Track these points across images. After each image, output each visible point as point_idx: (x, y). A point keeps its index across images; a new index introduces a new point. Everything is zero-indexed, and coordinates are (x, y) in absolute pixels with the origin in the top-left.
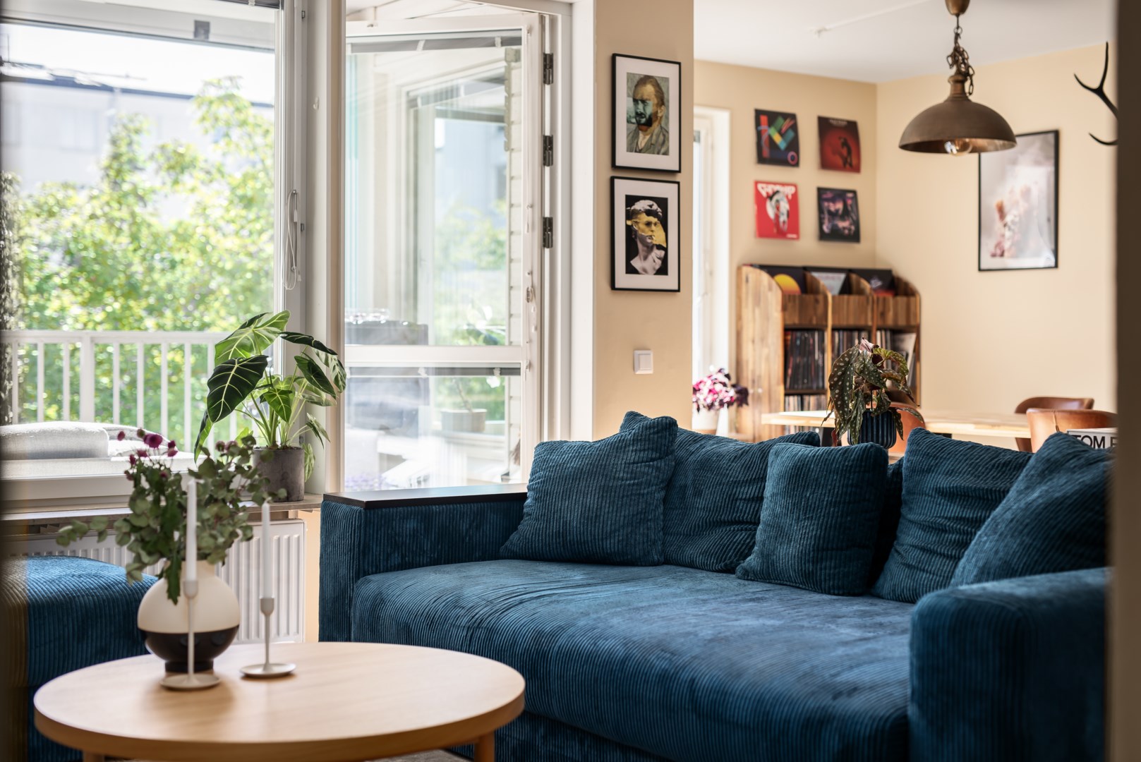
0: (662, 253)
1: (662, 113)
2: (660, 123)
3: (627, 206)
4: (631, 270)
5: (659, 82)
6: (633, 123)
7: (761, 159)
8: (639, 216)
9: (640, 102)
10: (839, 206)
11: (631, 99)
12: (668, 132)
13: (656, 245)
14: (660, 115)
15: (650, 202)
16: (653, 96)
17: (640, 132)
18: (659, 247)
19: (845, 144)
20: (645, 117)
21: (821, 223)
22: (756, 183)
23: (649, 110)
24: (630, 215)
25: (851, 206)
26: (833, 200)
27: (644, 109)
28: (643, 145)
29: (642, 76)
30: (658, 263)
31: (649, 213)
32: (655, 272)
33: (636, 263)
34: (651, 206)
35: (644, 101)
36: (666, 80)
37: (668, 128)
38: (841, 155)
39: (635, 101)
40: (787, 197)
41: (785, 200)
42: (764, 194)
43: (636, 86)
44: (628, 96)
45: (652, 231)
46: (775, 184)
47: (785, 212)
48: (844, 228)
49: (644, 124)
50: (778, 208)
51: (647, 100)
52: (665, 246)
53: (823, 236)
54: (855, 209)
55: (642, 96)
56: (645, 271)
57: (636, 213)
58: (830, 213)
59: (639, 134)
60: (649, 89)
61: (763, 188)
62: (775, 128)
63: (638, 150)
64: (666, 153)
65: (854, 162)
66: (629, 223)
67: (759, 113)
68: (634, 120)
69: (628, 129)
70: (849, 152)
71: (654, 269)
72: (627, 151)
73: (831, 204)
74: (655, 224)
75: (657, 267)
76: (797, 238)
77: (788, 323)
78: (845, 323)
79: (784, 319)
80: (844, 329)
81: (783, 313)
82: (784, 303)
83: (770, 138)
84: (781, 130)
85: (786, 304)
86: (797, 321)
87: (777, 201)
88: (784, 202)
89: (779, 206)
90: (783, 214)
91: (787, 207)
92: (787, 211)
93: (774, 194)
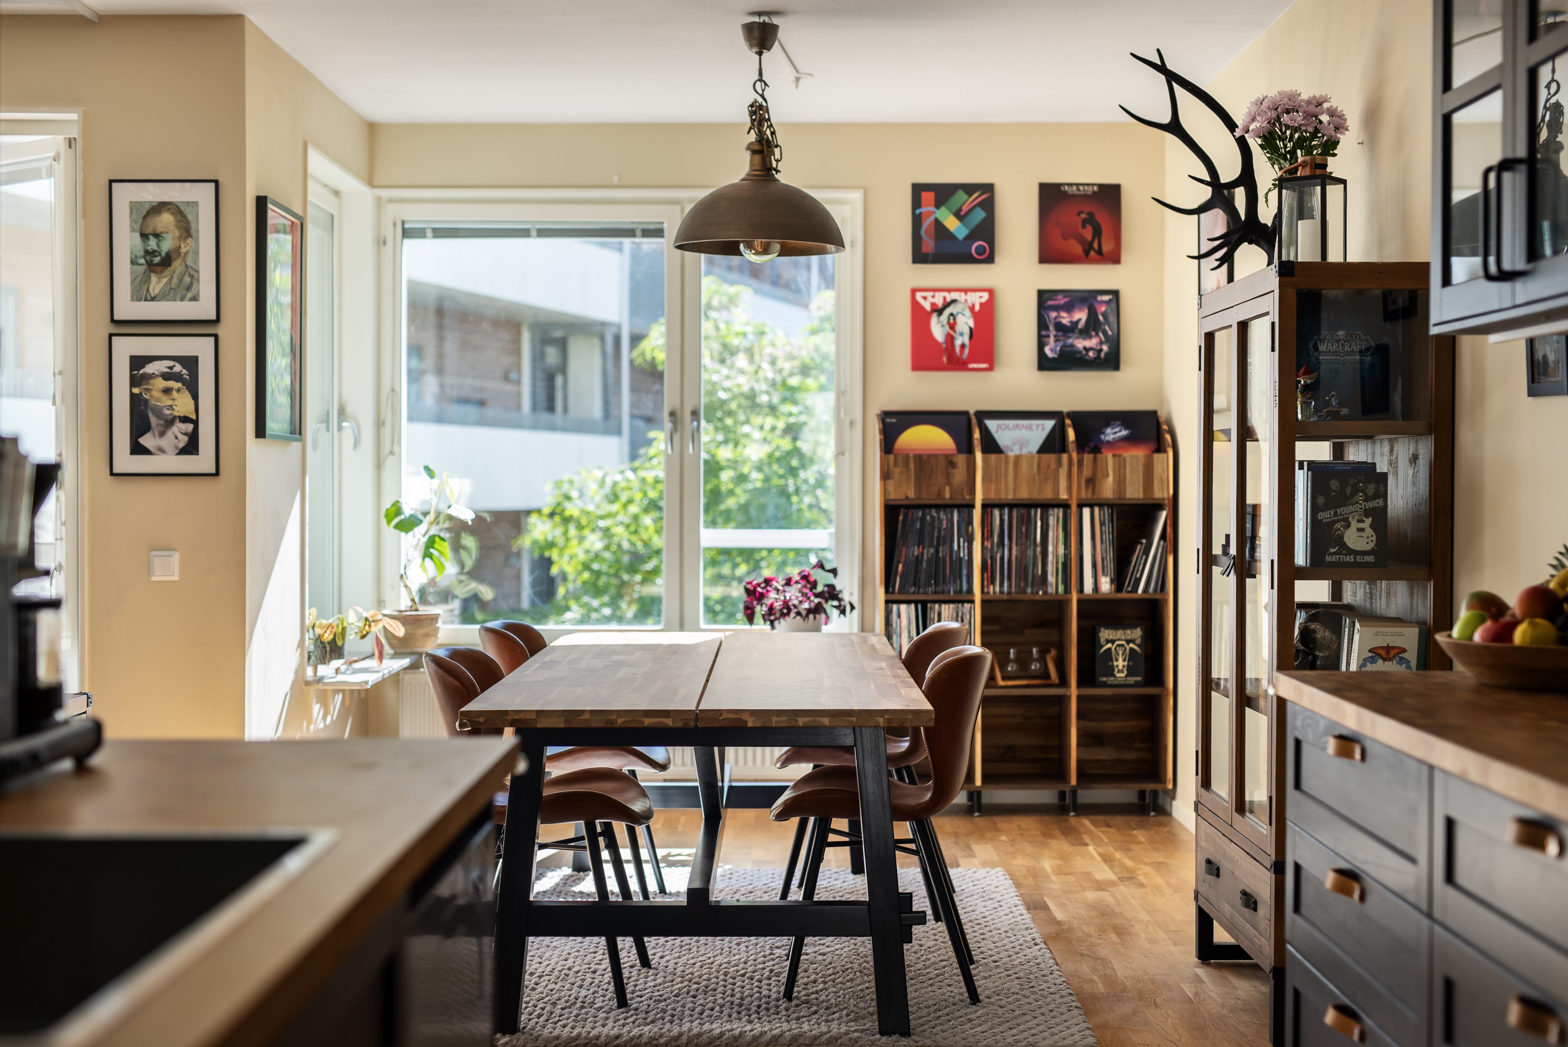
0: (190, 427)
1: (187, 248)
2: (184, 260)
3: (131, 370)
4: (137, 449)
5: (182, 209)
6: (142, 265)
7: (920, 257)
8: (151, 381)
9: (151, 237)
10: (1081, 316)
11: (137, 235)
12: (197, 272)
13: (179, 417)
14: (183, 250)
15: (171, 363)
16: (172, 227)
17: (152, 274)
18: (185, 420)
19: (1091, 220)
20: (160, 254)
21: (1041, 345)
22: (914, 292)
23: (167, 245)
24: (135, 381)
25: (1105, 315)
26: (1069, 308)
27: (158, 245)
28: (157, 291)
29: (155, 204)
30: (183, 440)
31: (166, 376)
32: (177, 451)
33: (147, 441)
34: (171, 368)
35: (157, 236)
36: (195, 204)
37: (198, 266)
38: (1081, 240)
39: (144, 236)
40: (972, 309)
41: (968, 313)
42: (927, 306)
43: (145, 217)
44: (133, 230)
45: (173, 399)
46: (949, 291)
47: (967, 331)
48: (1086, 350)
49: (158, 265)
50: (952, 326)
51: (162, 232)
52: (194, 417)
53: (1044, 364)
54: (1112, 319)
55: (154, 229)
56: (162, 451)
57: (148, 377)
58: (1059, 327)
59: (150, 278)
60: (166, 219)
61: (925, 298)
62: (949, 209)
63: (149, 298)
64: (195, 299)
65: (1107, 247)
66: (136, 391)
67: (918, 189)
68: (142, 261)
69: (132, 273)
70: (1097, 233)
71: (176, 447)
72: (132, 300)
73: (1064, 314)
74: (178, 390)
75: (181, 445)
76: (991, 368)
77: (893, 497)
78: (1011, 497)
79: (885, 491)
80: (1011, 506)
81: (883, 483)
82: (886, 468)
83: (938, 223)
84: (960, 209)
85: (888, 470)
86: (911, 494)
87: (952, 314)
88: (964, 315)
89: (955, 323)
90: (961, 334)
91: (971, 323)
92: (971, 329)
93: (947, 305)
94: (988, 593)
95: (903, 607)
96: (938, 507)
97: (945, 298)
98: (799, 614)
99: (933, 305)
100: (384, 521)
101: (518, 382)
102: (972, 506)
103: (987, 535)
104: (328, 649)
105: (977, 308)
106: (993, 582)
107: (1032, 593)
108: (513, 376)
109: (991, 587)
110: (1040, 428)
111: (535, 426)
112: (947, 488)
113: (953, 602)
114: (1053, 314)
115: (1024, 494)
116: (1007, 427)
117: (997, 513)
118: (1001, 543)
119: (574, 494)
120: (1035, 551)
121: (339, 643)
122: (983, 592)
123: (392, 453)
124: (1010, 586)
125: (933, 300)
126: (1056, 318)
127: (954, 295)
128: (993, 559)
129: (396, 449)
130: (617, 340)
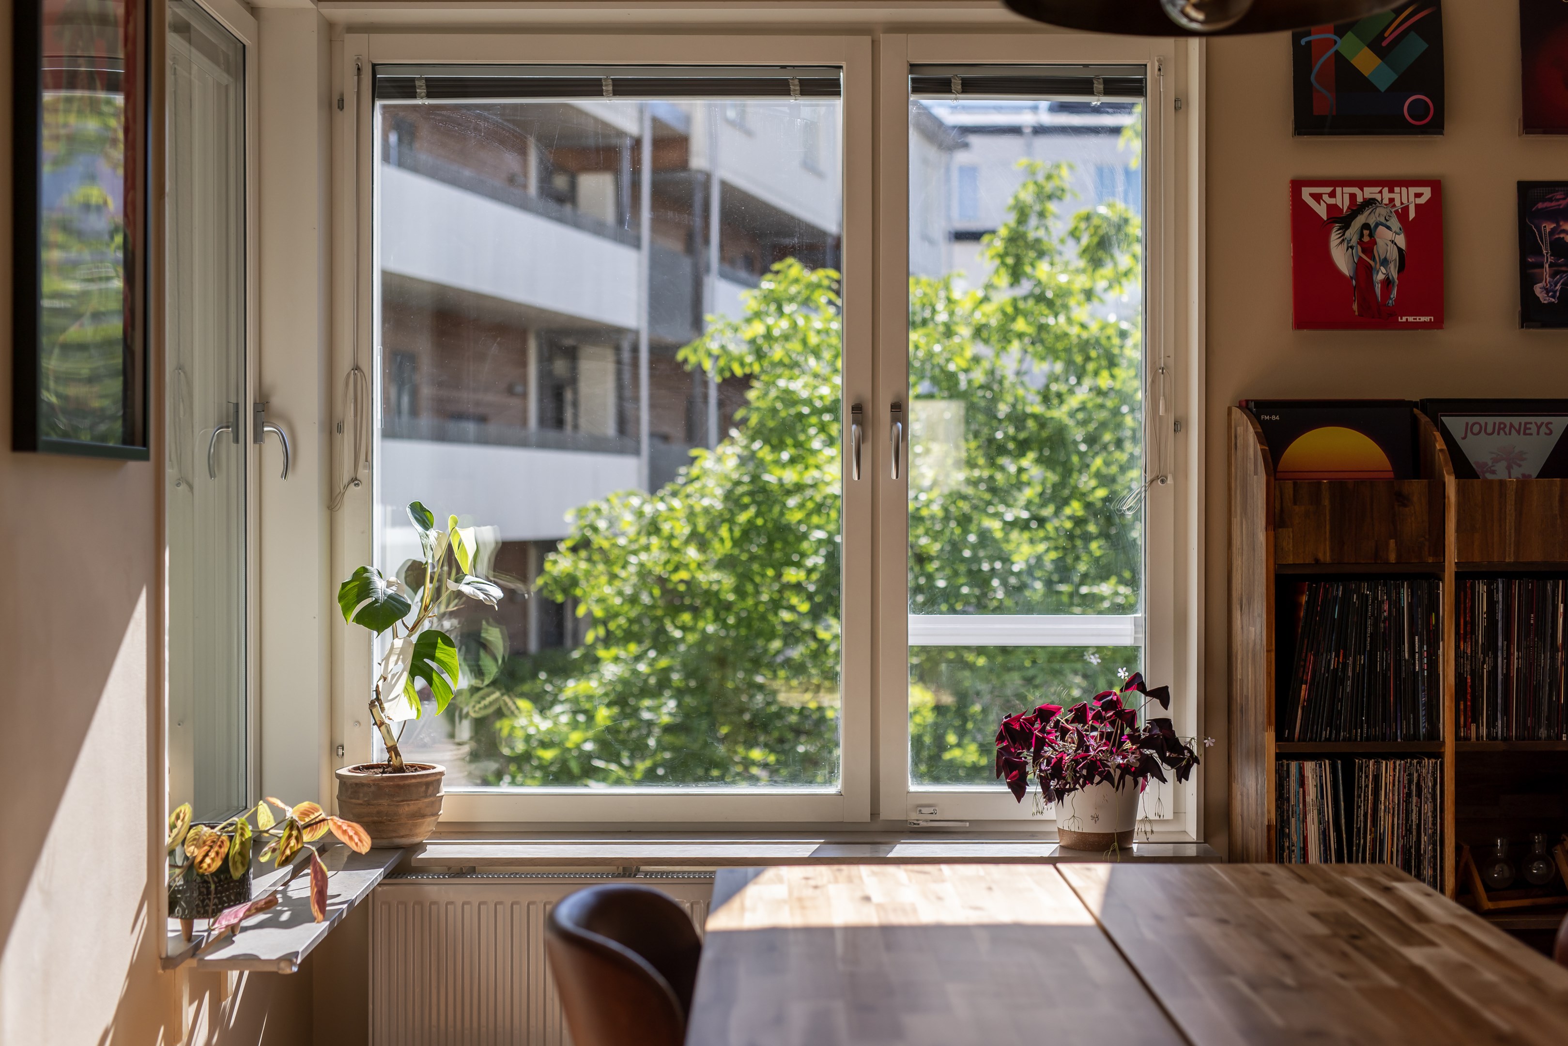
7: (1307, 123)
21: (1527, 281)
22: (1297, 185)
40: (1402, 215)
41: (1395, 223)
42: (1321, 211)
46: (1362, 184)
47: (1394, 255)
50: (1368, 247)
53: (1535, 315)
58: (1559, 248)
61: (1317, 197)
62: (1360, 36)
73: (1566, 226)
76: (1438, 323)
77: (1290, 560)
78: (1510, 559)
79: (1275, 548)
80: (1510, 575)
81: (1272, 533)
82: (1278, 506)
83: (1341, 62)
84: (1381, 37)
85: (1282, 510)
86: (1325, 554)
87: (1366, 226)
88: (1389, 228)
89: (1373, 242)
90: (1385, 262)
91: (1401, 241)
92: (1399, 249)
93: (1357, 209)
94: (1467, 738)
95: (1309, 767)
96: (1373, 578)
97: (1353, 197)
98: (1108, 777)
99: (1331, 208)
100: (339, 606)
101: (524, 395)
102: (1436, 576)
103: (1464, 633)
104: (213, 887)
105: (1412, 215)
106: (1476, 719)
107: (1549, 737)
108: (519, 389)
109: (1473, 727)
110: (1543, 429)
111: (543, 445)
112: (1392, 542)
113: (1401, 756)
114: (1549, 226)
115: (1535, 554)
116: (1483, 429)
117: (1482, 588)
118: (1491, 646)
119: (602, 524)
120: (1553, 659)
121: (237, 874)
122: (1457, 738)
123: (355, 481)
124: (1508, 726)
125: (1331, 201)
126: (1552, 232)
127: (1370, 192)
128: (1476, 674)
129: (362, 473)
130: (635, 349)
